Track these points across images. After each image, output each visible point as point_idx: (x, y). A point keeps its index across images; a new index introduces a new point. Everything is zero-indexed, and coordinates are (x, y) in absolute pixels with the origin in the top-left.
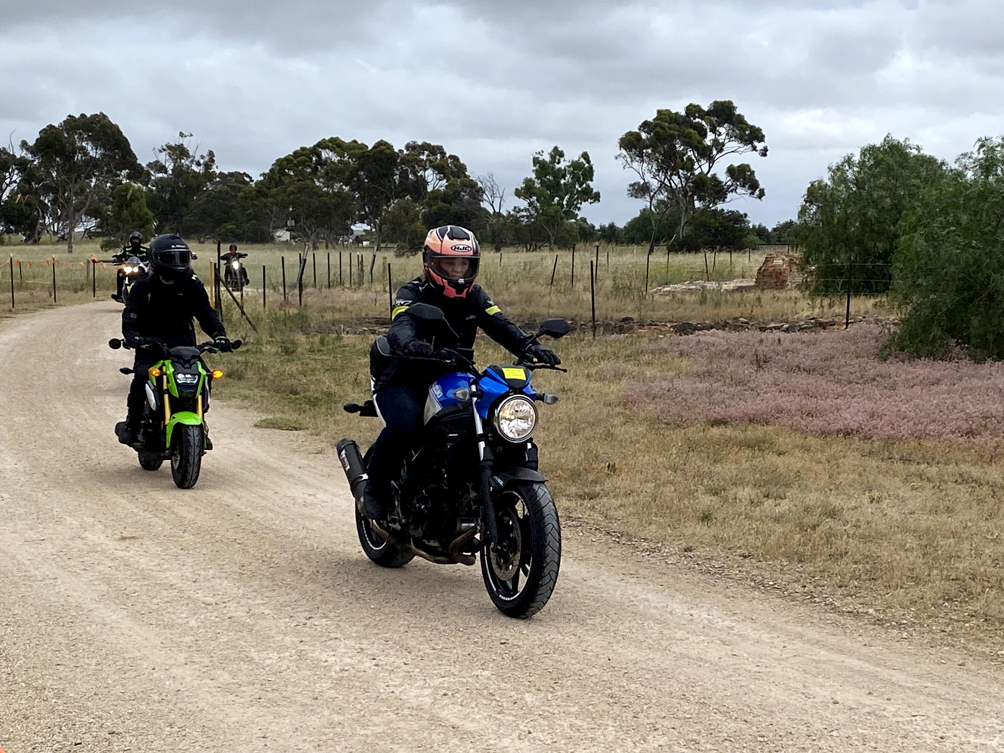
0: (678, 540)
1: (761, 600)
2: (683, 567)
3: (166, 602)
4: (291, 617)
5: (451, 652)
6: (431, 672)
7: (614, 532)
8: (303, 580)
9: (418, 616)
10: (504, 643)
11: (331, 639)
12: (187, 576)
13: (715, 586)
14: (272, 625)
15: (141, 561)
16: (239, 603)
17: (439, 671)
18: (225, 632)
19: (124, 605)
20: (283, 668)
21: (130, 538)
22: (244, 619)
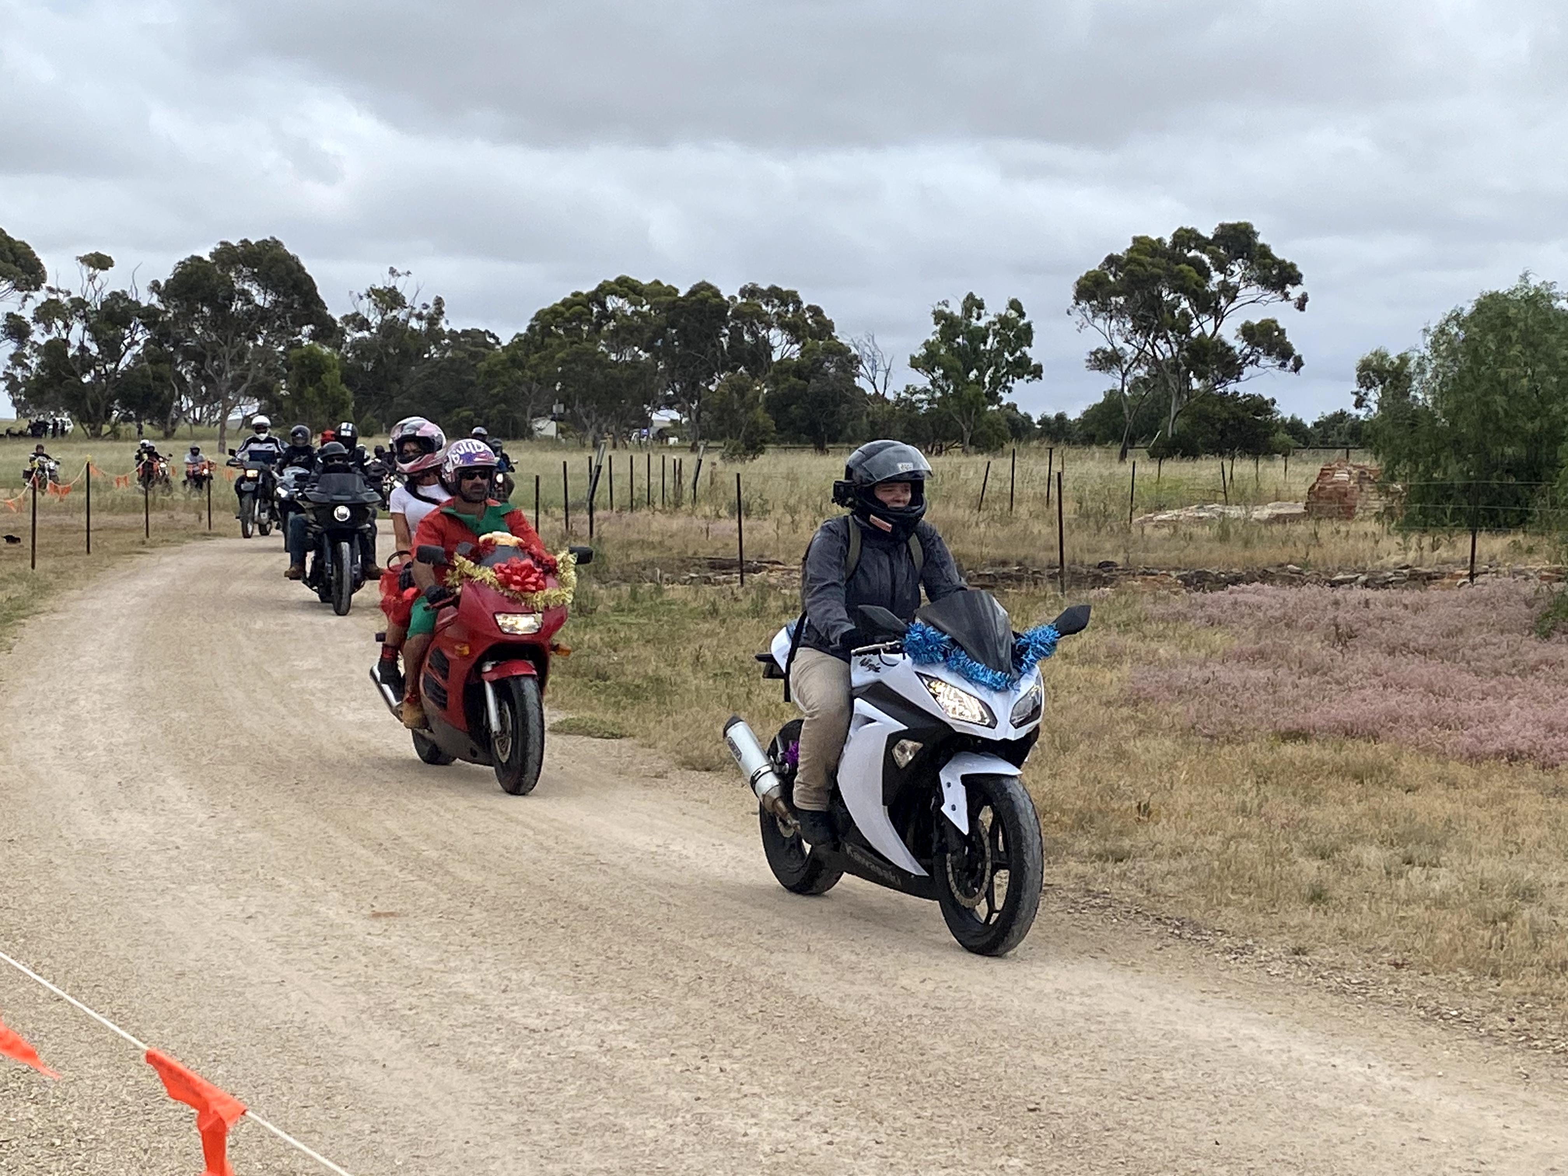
0: (1279, 934)
1: (1444, 1042)
2: (1298, 981)
3: (465, 1026)
5: (948, 1123)
6: (922, 1157)
7: (1168, 918)
8: (679, 991)
9: (881, 1058)
11: (746, 1096)
12: (490, 982)
13: (1360, 1015)
14: (644, 1069)
15: (411, 953)
16: (582, 1028)
17: (936, 1156)
18: (570, 1080)
19: (398, 1029)
20: (677, 1145)
21: (386, 915)
22: (594, 1057)
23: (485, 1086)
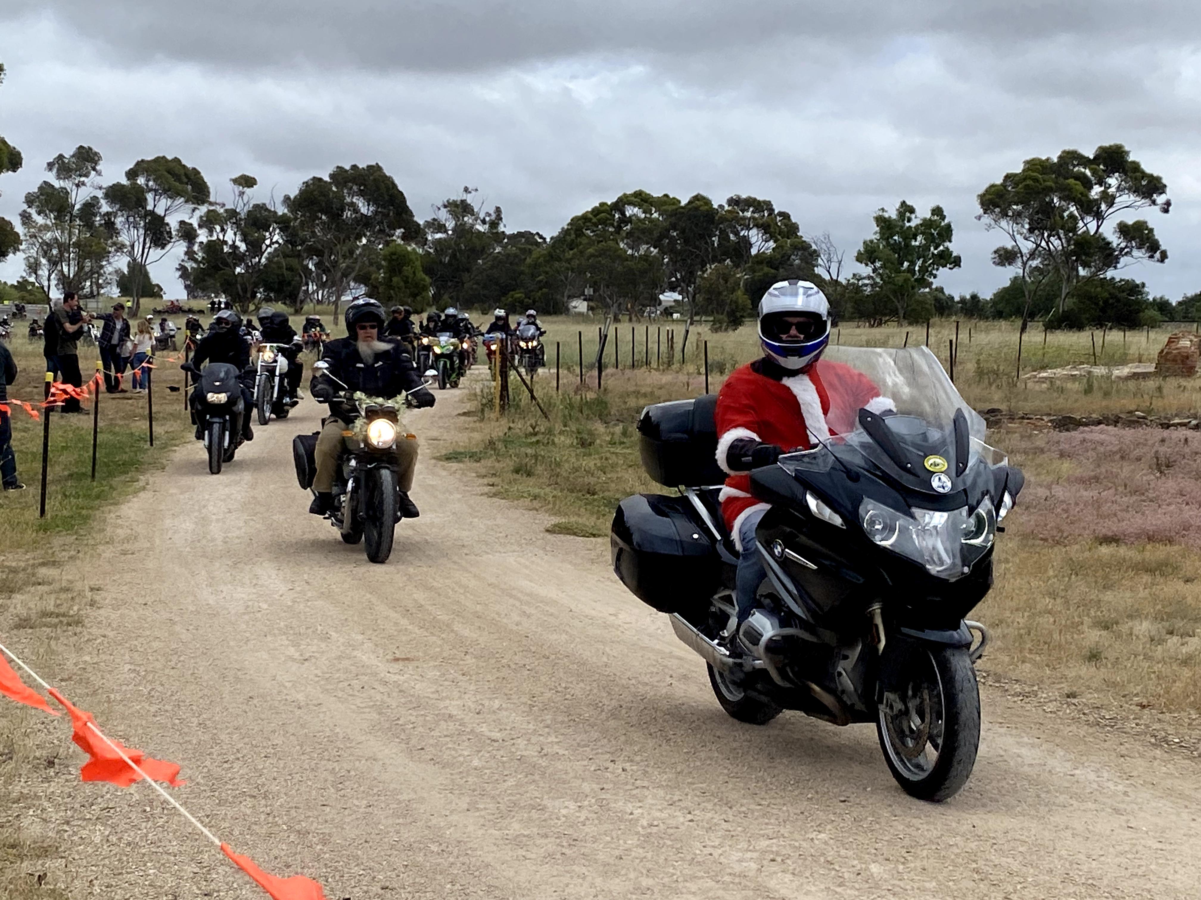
0: (1058, 683)
1: (1164, 761)
2: (1065, 716)
3: (446, 736)
4: (590, 759)
6: (757, 832)
8: (604, 715)
9: (740, 765)
10: (844, 801)
11: (637, 788)
12: (469, 707)
13: (1105, 741)
14: (569, 768)
15: (417, 687)
16: (529, 740)
17: (766, 831)
18: (514, 774)
19: (397, 737)
20: (582, 819)
21: (404, 660)
22: (535, 759)
23: (453, 777)
